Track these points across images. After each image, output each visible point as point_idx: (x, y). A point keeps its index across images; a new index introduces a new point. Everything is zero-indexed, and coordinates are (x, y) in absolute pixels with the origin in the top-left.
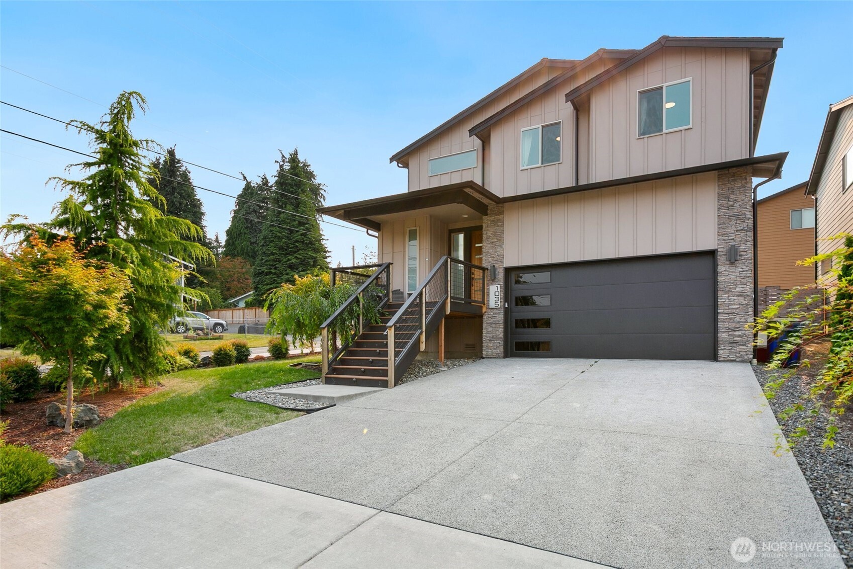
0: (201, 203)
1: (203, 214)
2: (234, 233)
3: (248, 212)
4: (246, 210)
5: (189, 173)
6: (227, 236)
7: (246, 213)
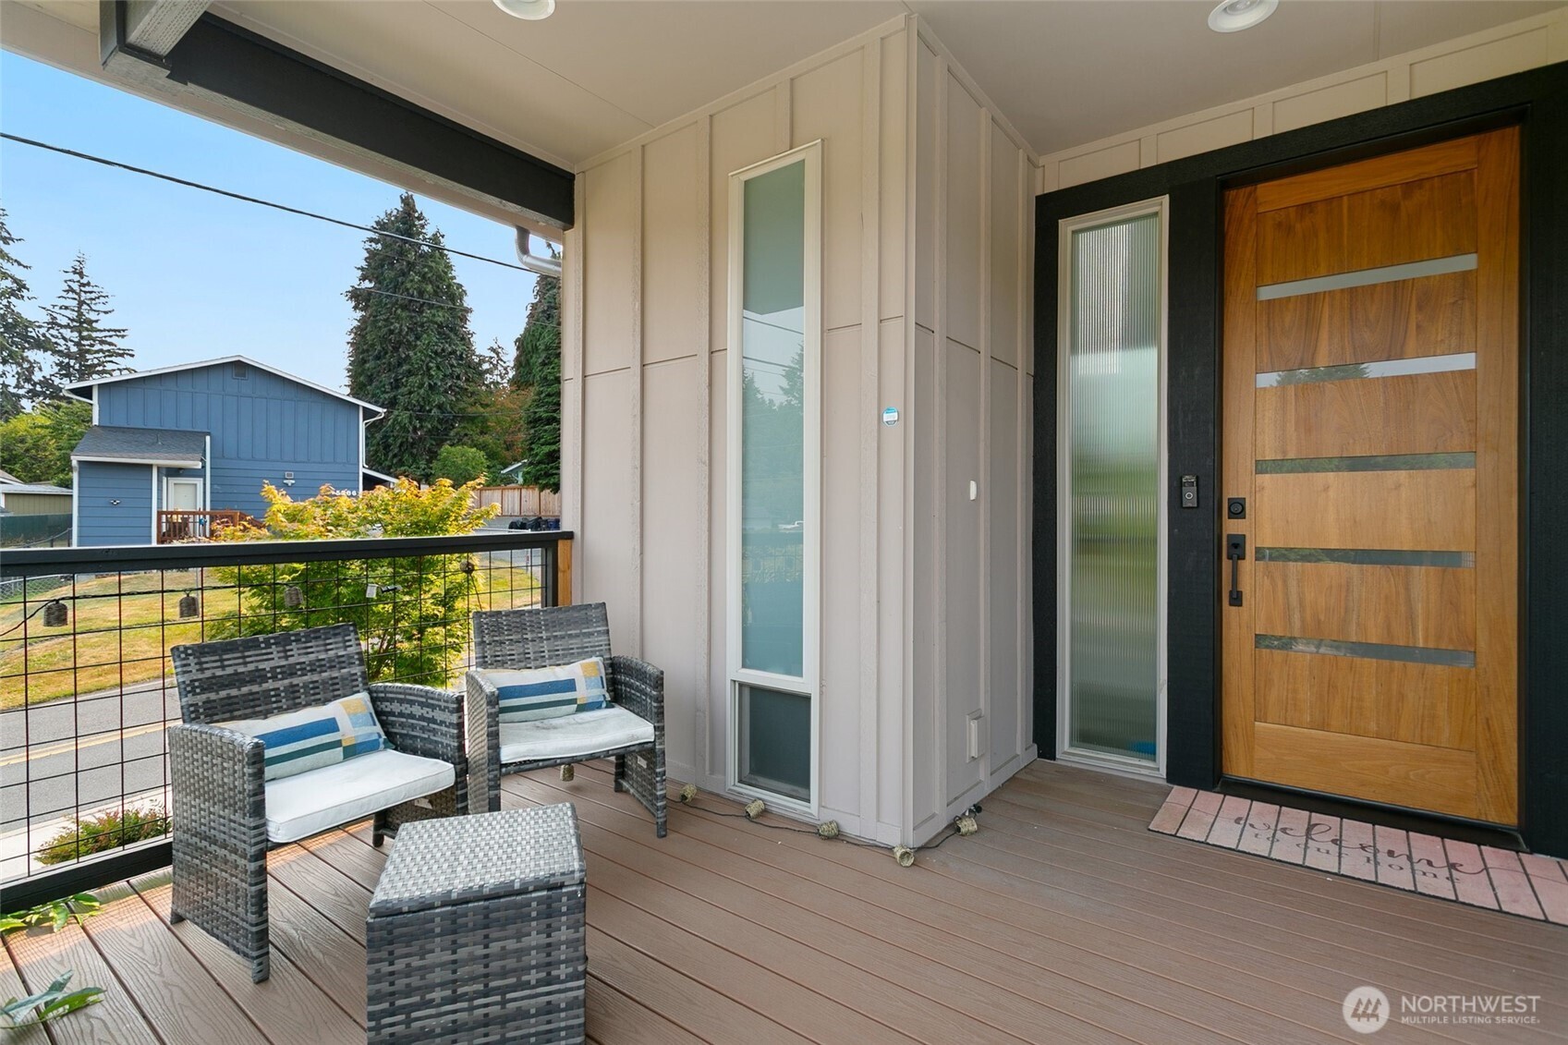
0: (464, 291)
1: (469, 310)
2: (528, 343)
3: (553, 305)
4: (549, 302)
5: (443, 236)
6: (517, 349)
7: (548, 307)
